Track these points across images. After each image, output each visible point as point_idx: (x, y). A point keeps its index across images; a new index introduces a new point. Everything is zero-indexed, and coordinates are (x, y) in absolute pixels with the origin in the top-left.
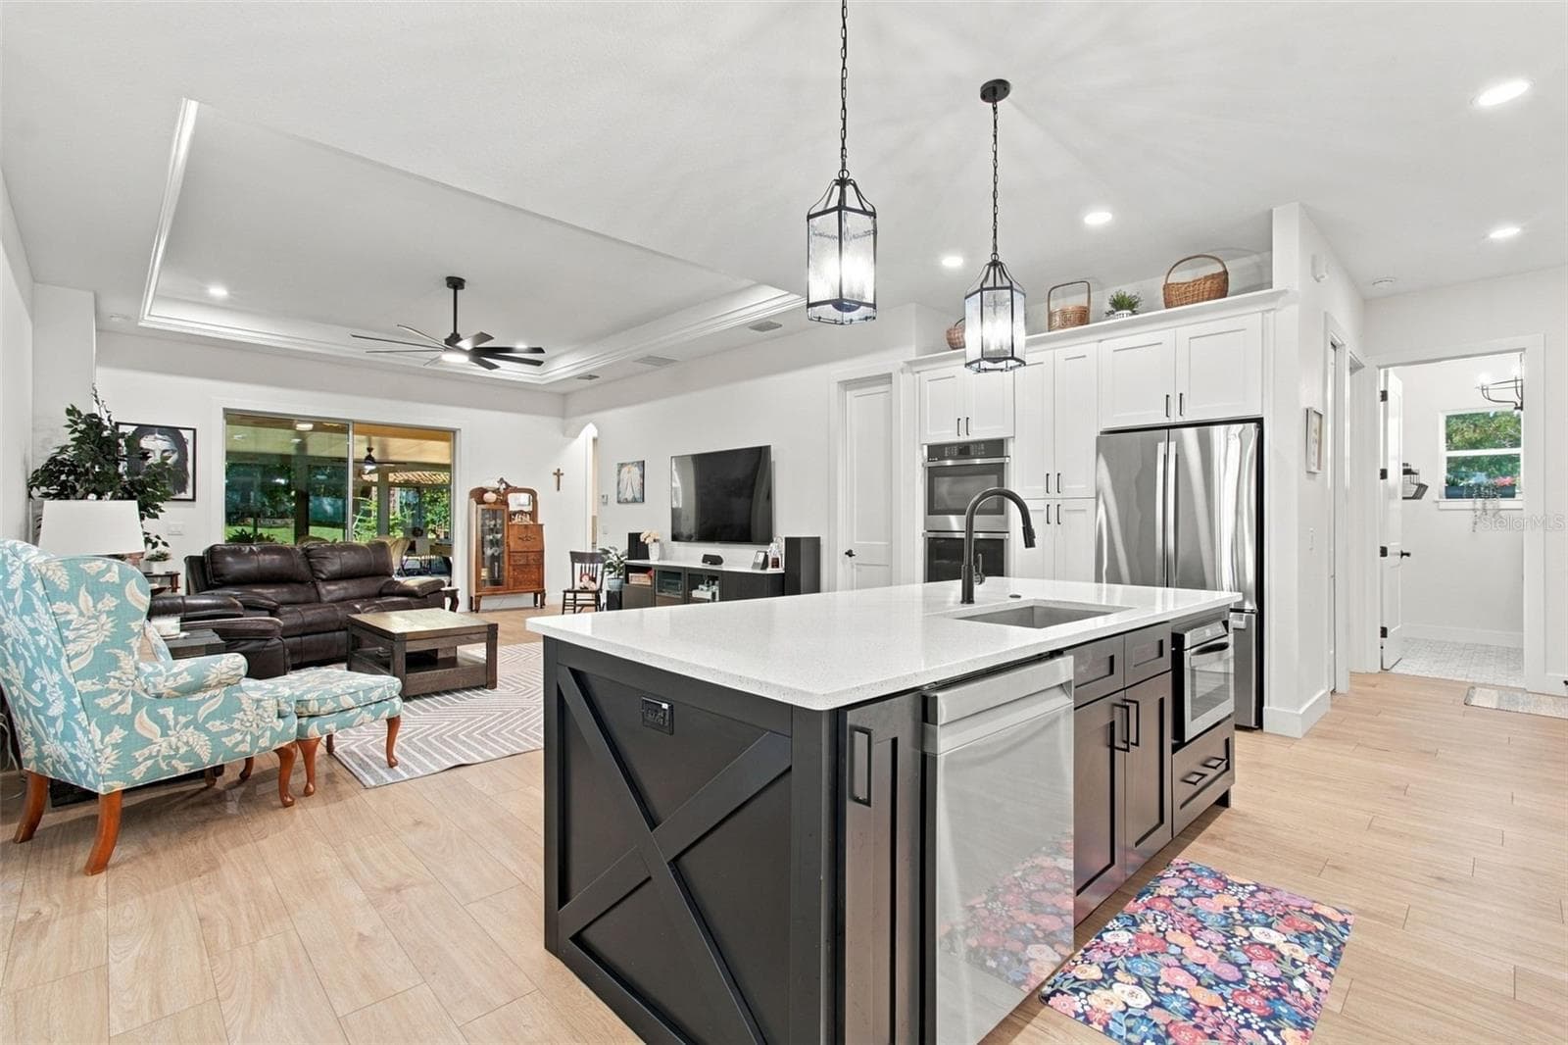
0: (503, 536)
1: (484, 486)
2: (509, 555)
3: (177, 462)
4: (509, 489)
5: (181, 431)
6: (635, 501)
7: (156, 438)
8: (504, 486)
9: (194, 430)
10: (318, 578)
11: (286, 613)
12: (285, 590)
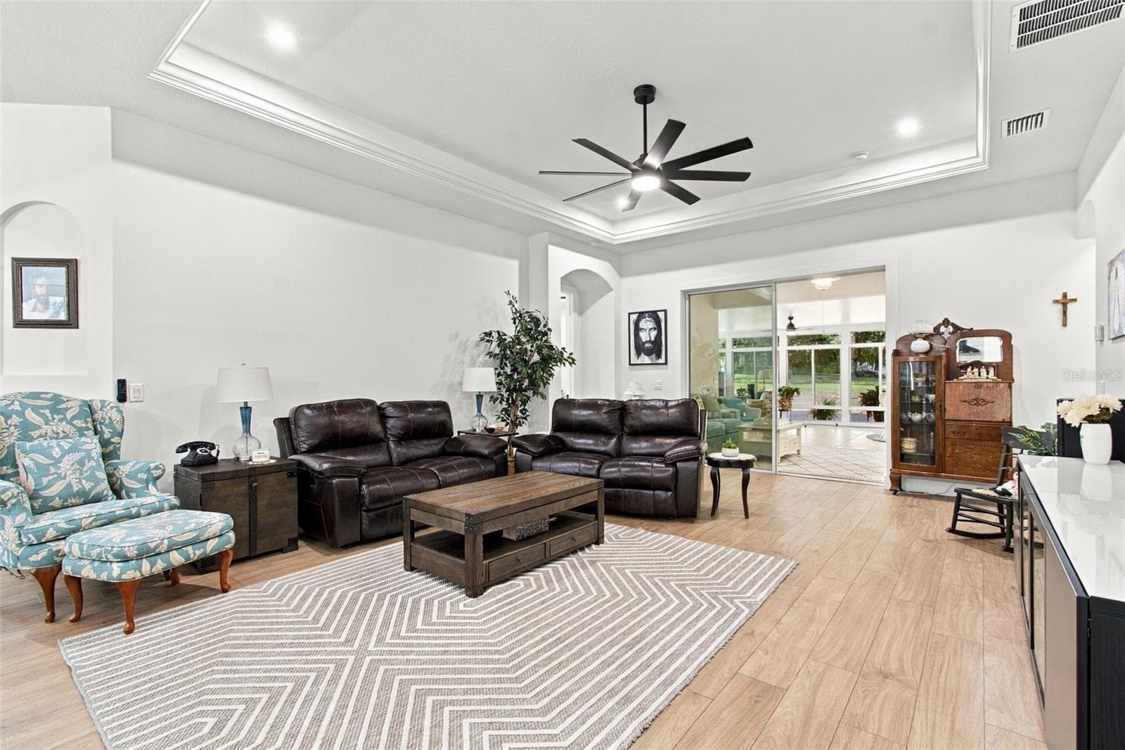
0: (937, 396)
1: (913, 331)
3: (657, 338)
4: (960, 332)
5: (658, 313)
7: (647, 321)
8: (949, 329)
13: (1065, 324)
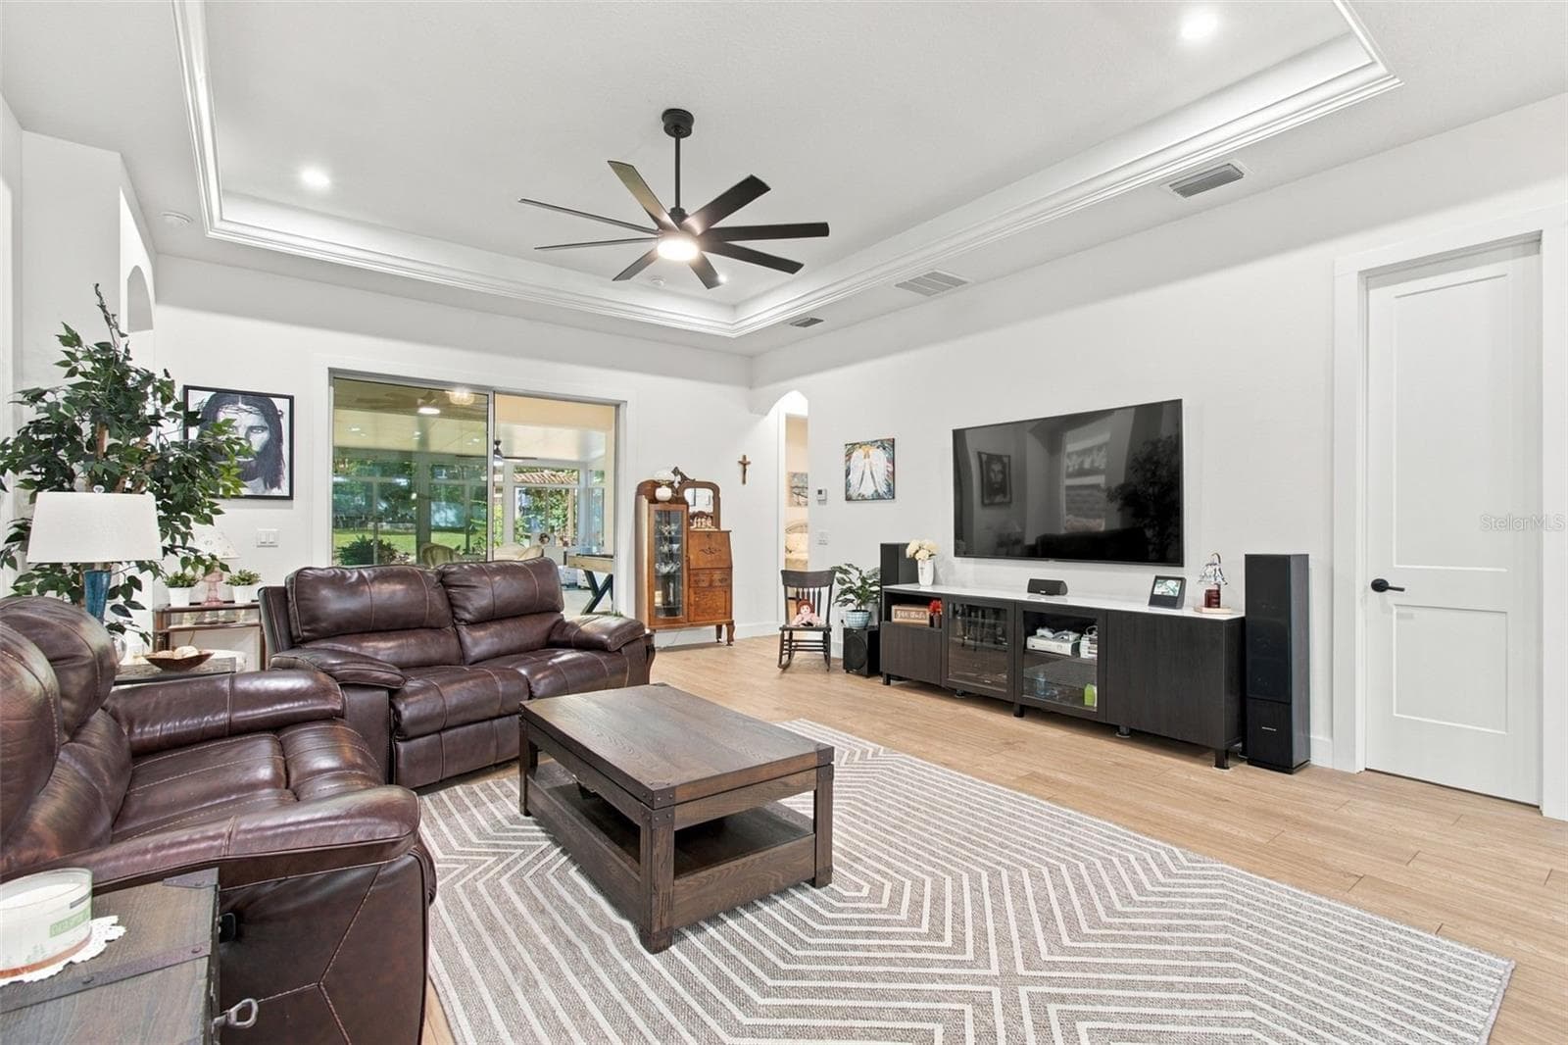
0: (682, 546)
1: (656, 478)
2: (689, 575)
3: (266, 448)
4: (686, 482)
5: (273, 399)
6: (878, 497)
7: (239, 409)
8: (679, 478)
9: (291, 399)
10: (461, 620)
11: (415, 693)
12: (412, 641)
13: (744, 482)
